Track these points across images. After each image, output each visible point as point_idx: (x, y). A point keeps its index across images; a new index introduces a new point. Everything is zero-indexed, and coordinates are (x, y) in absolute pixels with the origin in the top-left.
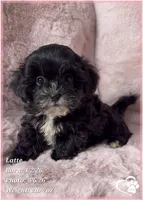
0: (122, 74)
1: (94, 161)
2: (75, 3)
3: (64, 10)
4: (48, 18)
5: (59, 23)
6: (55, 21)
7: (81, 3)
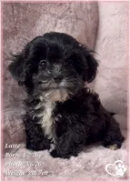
0: (119, 80)
1: (90, 161)
2: (81, 3)
3: (69, 8)
4: (53, 15)
5: (63, 21)
6: (60, 18)
7: (86, 3)
